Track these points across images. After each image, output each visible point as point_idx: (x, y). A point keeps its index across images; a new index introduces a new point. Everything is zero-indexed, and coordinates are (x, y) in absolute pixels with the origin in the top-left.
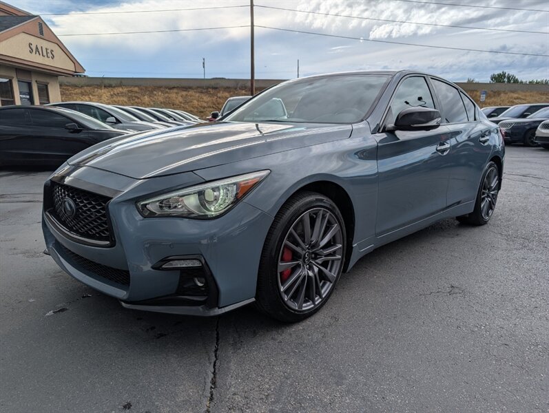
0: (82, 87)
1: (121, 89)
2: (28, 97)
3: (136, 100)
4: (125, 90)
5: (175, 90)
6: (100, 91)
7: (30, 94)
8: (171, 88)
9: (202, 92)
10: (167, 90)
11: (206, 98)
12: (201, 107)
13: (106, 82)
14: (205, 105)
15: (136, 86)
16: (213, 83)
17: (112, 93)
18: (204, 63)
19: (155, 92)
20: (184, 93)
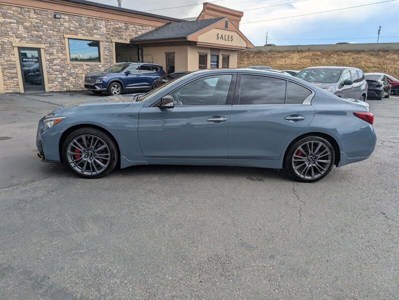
0: (284, 52)
1: (308, 54)
2: (216, 64)
3: (316, 61)
4: (311, 53)
5: (349, 54)
6: (293, 55)
7: (218, 62)
8: (345, 52)
9: (372, 55)
10: (343, 53)
11: (373, 59)
12: (367, 67)
13: (299, 49)
14: (371, 65)
15: (319, 51)
16: (384, 47)
17: (301, 56)
18: (379, 30)
19: (332, 55)
20: (356, 56)
